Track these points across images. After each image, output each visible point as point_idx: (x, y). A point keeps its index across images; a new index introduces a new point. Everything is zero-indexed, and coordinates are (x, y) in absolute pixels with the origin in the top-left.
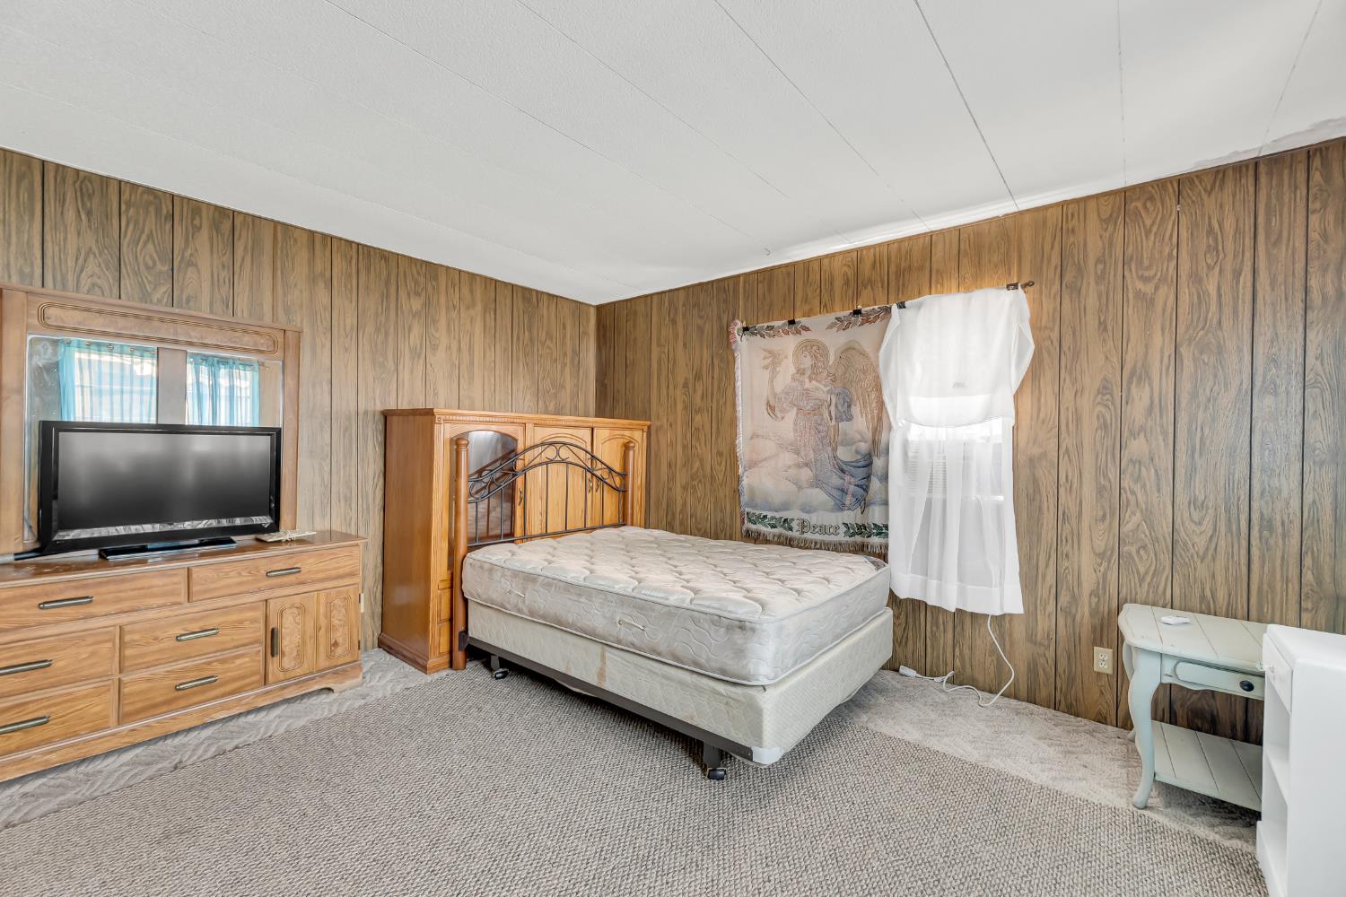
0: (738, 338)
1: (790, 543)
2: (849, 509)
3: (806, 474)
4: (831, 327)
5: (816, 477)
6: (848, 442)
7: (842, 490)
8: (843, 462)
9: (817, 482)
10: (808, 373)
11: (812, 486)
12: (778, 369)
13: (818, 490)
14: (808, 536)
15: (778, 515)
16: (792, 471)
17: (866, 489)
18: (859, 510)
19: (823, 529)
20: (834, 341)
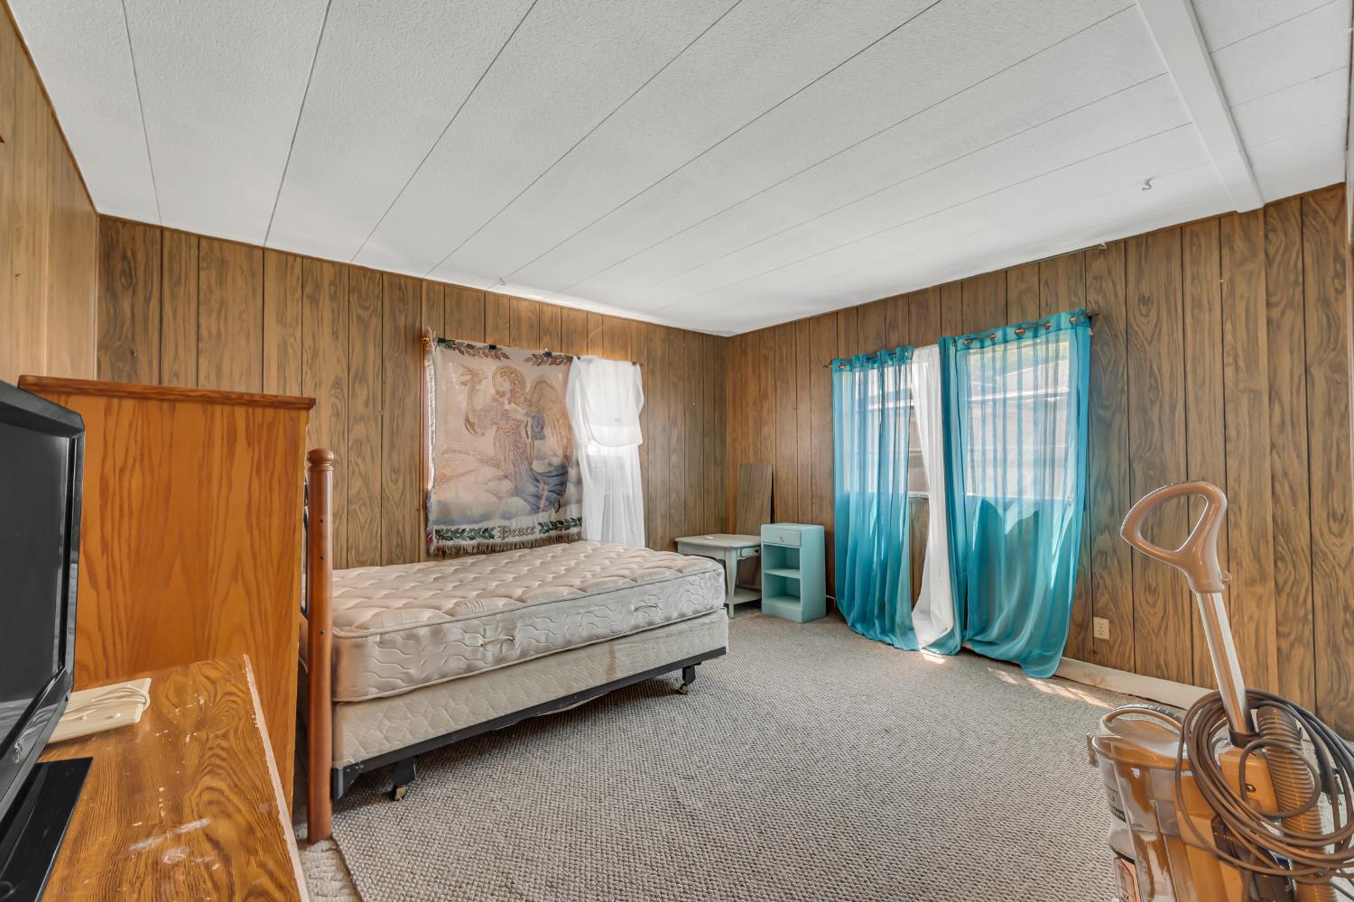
0: (434, 347)
1: (492, 550)
2: (543, 511)
3: (506, 486)
4: (528, 360)
5: (516, 488)
6: (541, 457)
7: (537, 497)
8: (538, 474)
9: (517, 492)
10: (508, 395)
11: (512, 495)
12: (477, 387)
13: (518, 498)
14: (510, 539)
15: (476, 527)
16: (491, 484)
17: (561, 493)
18: (553, 510)
19: (521, 532)
20: (531, 373)
